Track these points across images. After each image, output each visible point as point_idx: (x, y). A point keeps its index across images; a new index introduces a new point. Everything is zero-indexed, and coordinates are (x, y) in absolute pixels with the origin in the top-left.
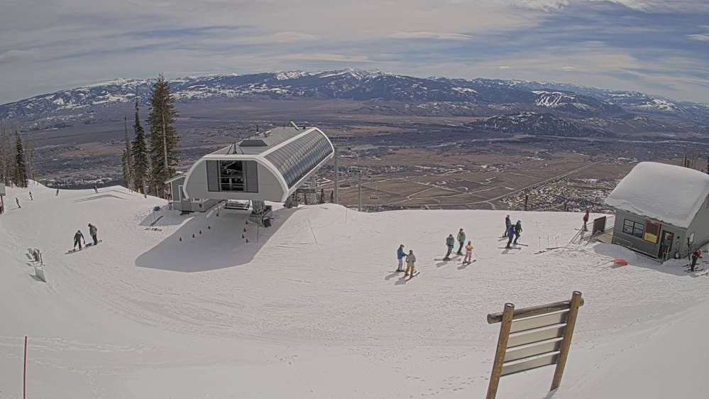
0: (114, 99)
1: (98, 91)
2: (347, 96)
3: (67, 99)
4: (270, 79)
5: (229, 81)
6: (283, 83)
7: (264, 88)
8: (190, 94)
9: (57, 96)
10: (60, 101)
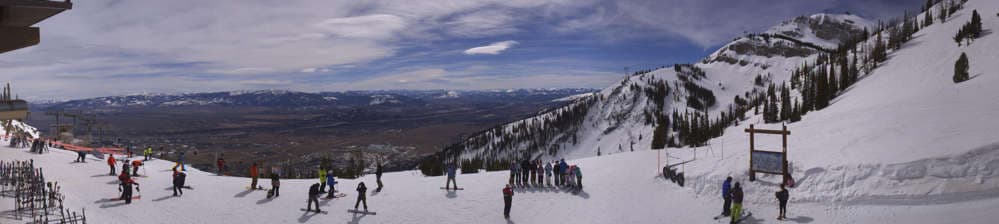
0: (139, 103)
1: (131, 98)
2: (264, 104)
3: (113, 101)
4: (226, 95)
5: (204, 96)
6: (233, 97)
7: (221, 100)
8: (180, 103)
9: (108, 99)
10: (109, 102)
